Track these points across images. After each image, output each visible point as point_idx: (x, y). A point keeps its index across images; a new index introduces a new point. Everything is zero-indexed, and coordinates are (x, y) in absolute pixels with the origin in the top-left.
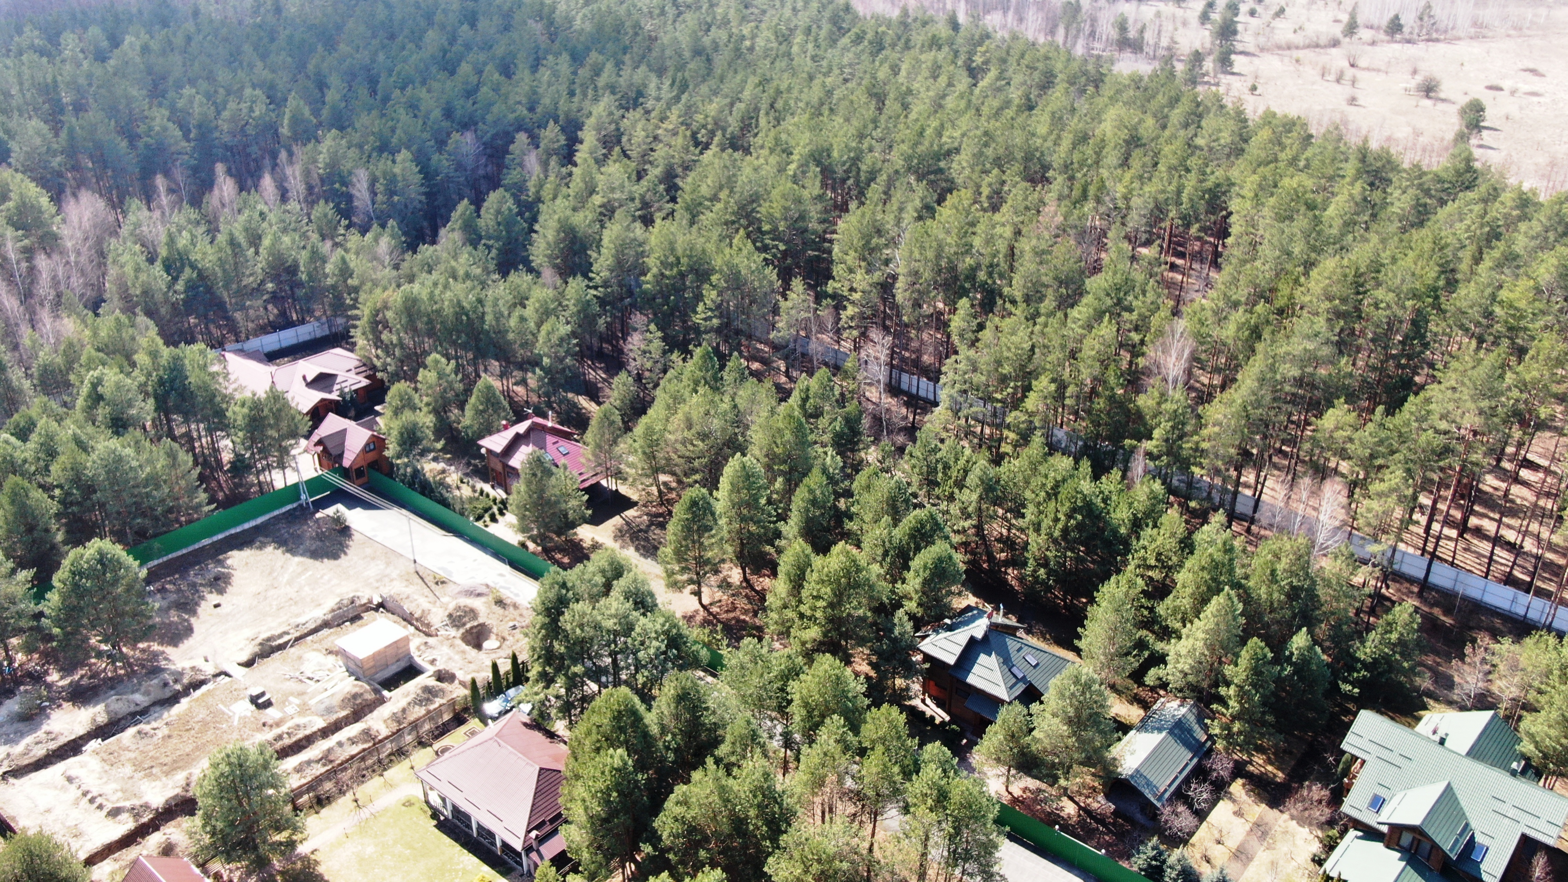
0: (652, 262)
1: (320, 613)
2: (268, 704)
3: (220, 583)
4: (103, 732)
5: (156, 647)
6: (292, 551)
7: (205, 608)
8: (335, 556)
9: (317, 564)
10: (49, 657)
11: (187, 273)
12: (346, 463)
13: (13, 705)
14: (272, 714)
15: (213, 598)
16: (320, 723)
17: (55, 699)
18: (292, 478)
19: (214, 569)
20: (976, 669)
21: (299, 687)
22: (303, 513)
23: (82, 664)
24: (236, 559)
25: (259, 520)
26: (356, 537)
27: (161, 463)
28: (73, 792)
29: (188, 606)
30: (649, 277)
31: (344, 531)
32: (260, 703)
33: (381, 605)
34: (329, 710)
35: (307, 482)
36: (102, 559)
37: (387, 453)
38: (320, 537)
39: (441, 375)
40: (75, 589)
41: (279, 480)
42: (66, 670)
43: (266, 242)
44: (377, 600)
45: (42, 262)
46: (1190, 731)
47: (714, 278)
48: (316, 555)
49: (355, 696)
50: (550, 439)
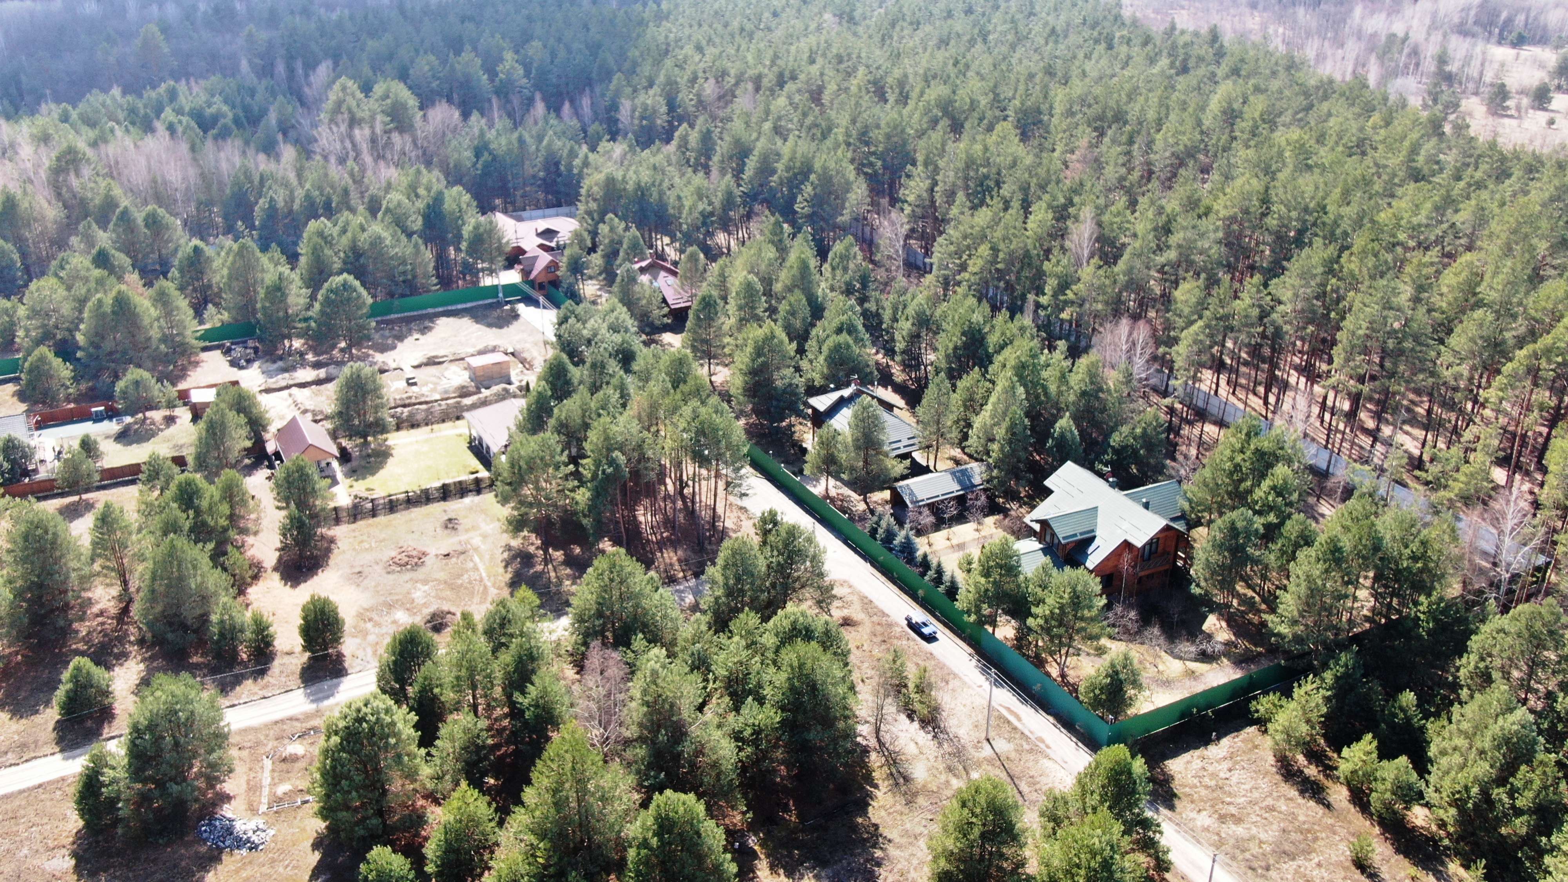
0: (780, 166)
1: (472, 350)
2: (415, 384)
3: (424, 330)
4: (319, 382)
5: (371, 352)
6: (477, 322)
7: (409, 341)
8: (500, 327)
9: (488, 329)
10: (312, 348)
11: (486, 156)
12: (532, 277)
13: (280, 364)
14: (414, 388)
15: (416, 336)
16: (438, 397)
17: (303, 364)
18: (496, 282)
19: (427, 323)
20: (838, 417)
21: (435, 380)
22: (499, 305)
23: (326, 353)
24: (443, 321)
25: (469, 305)
26: (520, 321)
27: (409, 250)
28: (290, 401)
29: (401, 338)
30: (775, 178)
31: (516, 316)
32: (410, 383)
33: (513, 354)
34: (446, 392)
35: (504, 287)
36: (345, 285)
37: (559, 273)
38: (499, 318)
39: (612, 230)
40: (327, 301)
41: (487, 281)
42: (317, 354)
43: (545, 143)
44: (510, 350)
45: (396, 137)
46: (969, 478)
47: (813, 177)
48: (490, 325)
49: (463, 387)
50: (663, 274)
